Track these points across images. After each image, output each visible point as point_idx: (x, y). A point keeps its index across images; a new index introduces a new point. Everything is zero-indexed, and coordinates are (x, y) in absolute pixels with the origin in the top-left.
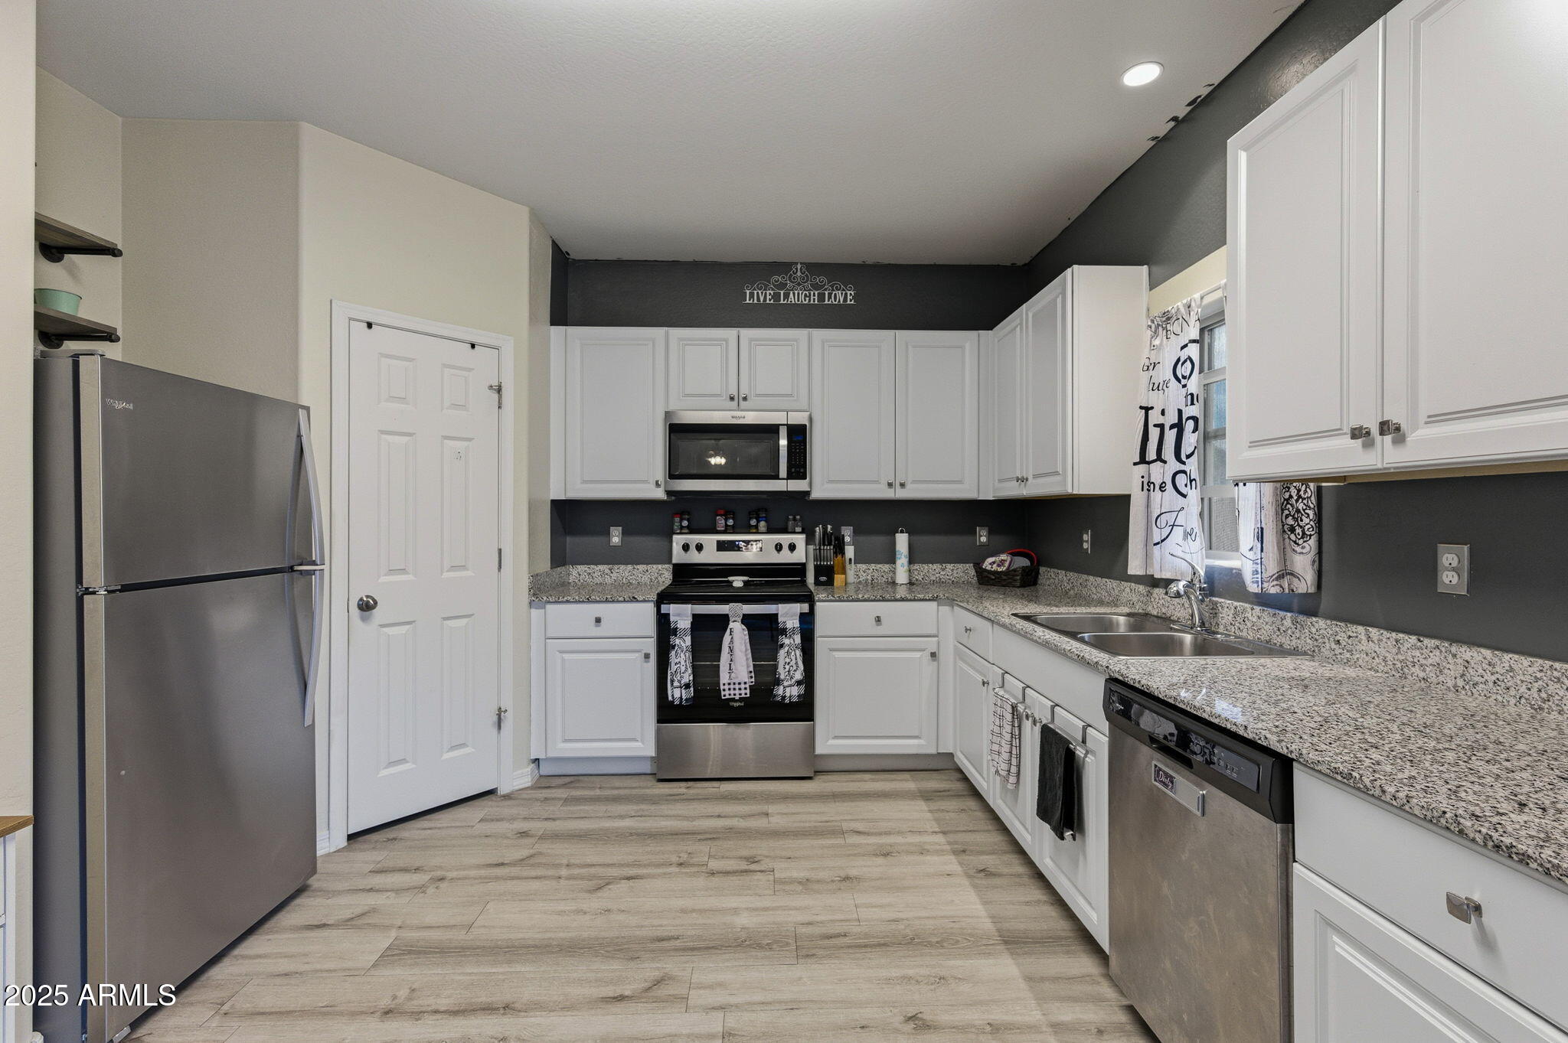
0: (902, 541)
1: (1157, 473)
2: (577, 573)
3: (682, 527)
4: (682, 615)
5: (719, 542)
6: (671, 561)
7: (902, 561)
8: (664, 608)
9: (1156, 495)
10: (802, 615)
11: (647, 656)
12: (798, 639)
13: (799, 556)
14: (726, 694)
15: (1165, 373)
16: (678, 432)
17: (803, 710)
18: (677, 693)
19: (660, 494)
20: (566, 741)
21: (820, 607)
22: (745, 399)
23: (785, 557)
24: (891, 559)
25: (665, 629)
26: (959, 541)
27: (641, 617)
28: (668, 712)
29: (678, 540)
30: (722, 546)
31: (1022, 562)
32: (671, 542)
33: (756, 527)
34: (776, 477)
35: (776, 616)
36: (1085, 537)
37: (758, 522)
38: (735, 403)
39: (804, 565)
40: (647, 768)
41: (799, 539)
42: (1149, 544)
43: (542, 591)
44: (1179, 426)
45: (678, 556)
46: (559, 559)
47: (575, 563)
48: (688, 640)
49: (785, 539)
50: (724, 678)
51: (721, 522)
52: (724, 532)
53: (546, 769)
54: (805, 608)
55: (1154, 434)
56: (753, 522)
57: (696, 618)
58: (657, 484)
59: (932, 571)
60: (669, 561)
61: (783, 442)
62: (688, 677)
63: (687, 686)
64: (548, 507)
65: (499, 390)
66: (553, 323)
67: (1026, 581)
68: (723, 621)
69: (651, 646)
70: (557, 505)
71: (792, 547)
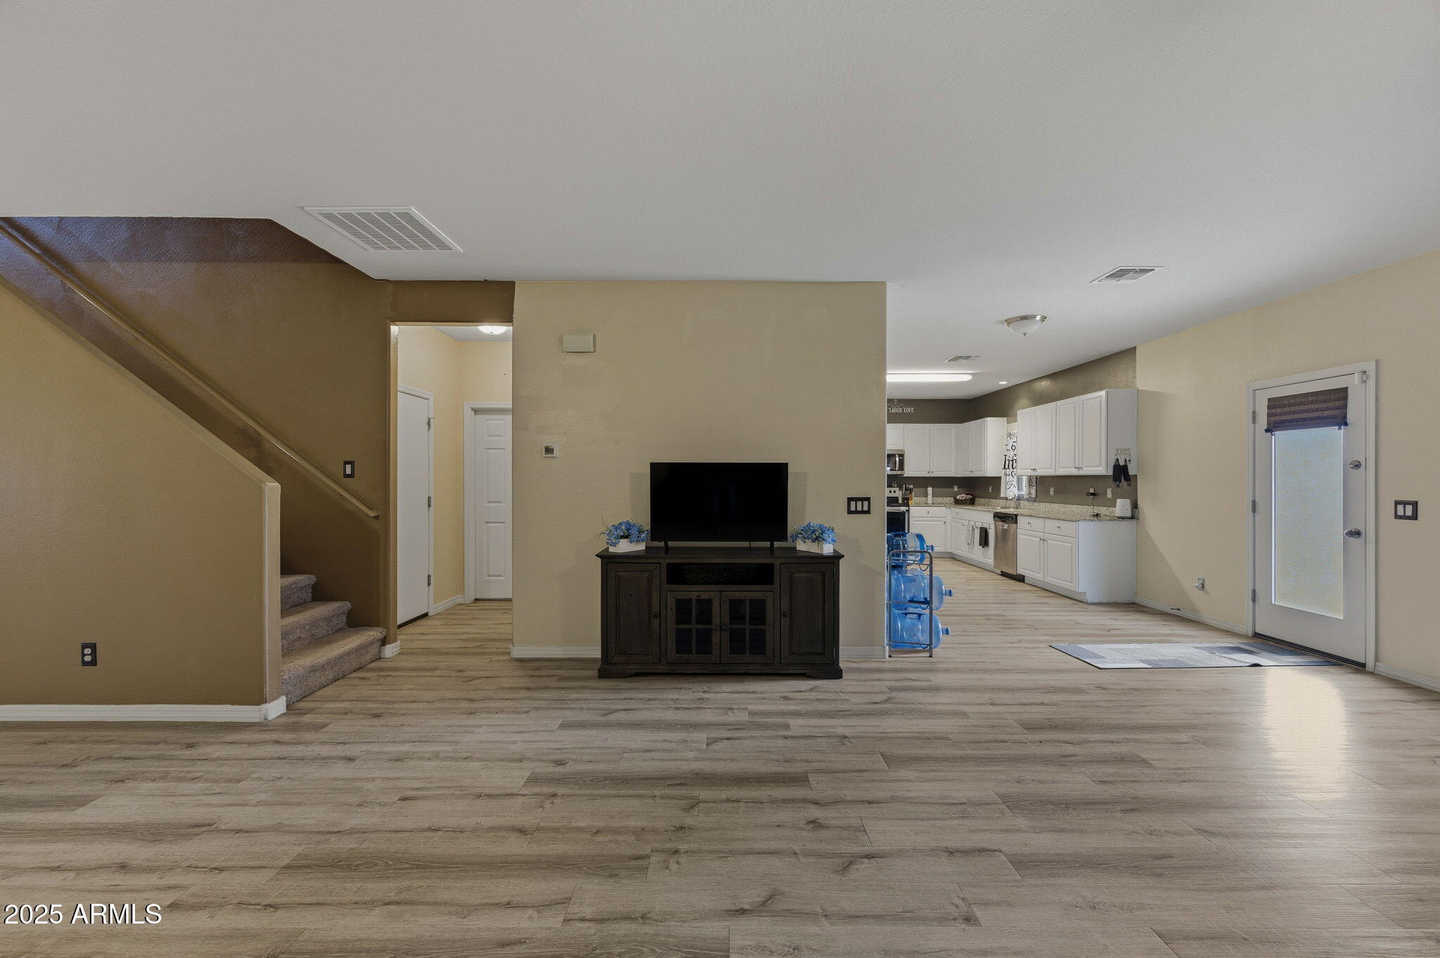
0: (930, 490)
1: (1008, 471)
7: (930, 496)
9: (1008, 477)
13: (897, 494)
15: (1009, 447)
21: (911, 508)
23: (894, 495)
24: (926, 496)
26: (948, 490)
31: (969, 497)
36: (990, 488)
39: (899, 497)
41: (897, 490)
42: (1006, 489)
44: (1012, 461)
49: (892, 490)
55: (1007, 463)
59: (939, 500)
61: (897, 459)
67: (972, 502)
71: (895, 492)
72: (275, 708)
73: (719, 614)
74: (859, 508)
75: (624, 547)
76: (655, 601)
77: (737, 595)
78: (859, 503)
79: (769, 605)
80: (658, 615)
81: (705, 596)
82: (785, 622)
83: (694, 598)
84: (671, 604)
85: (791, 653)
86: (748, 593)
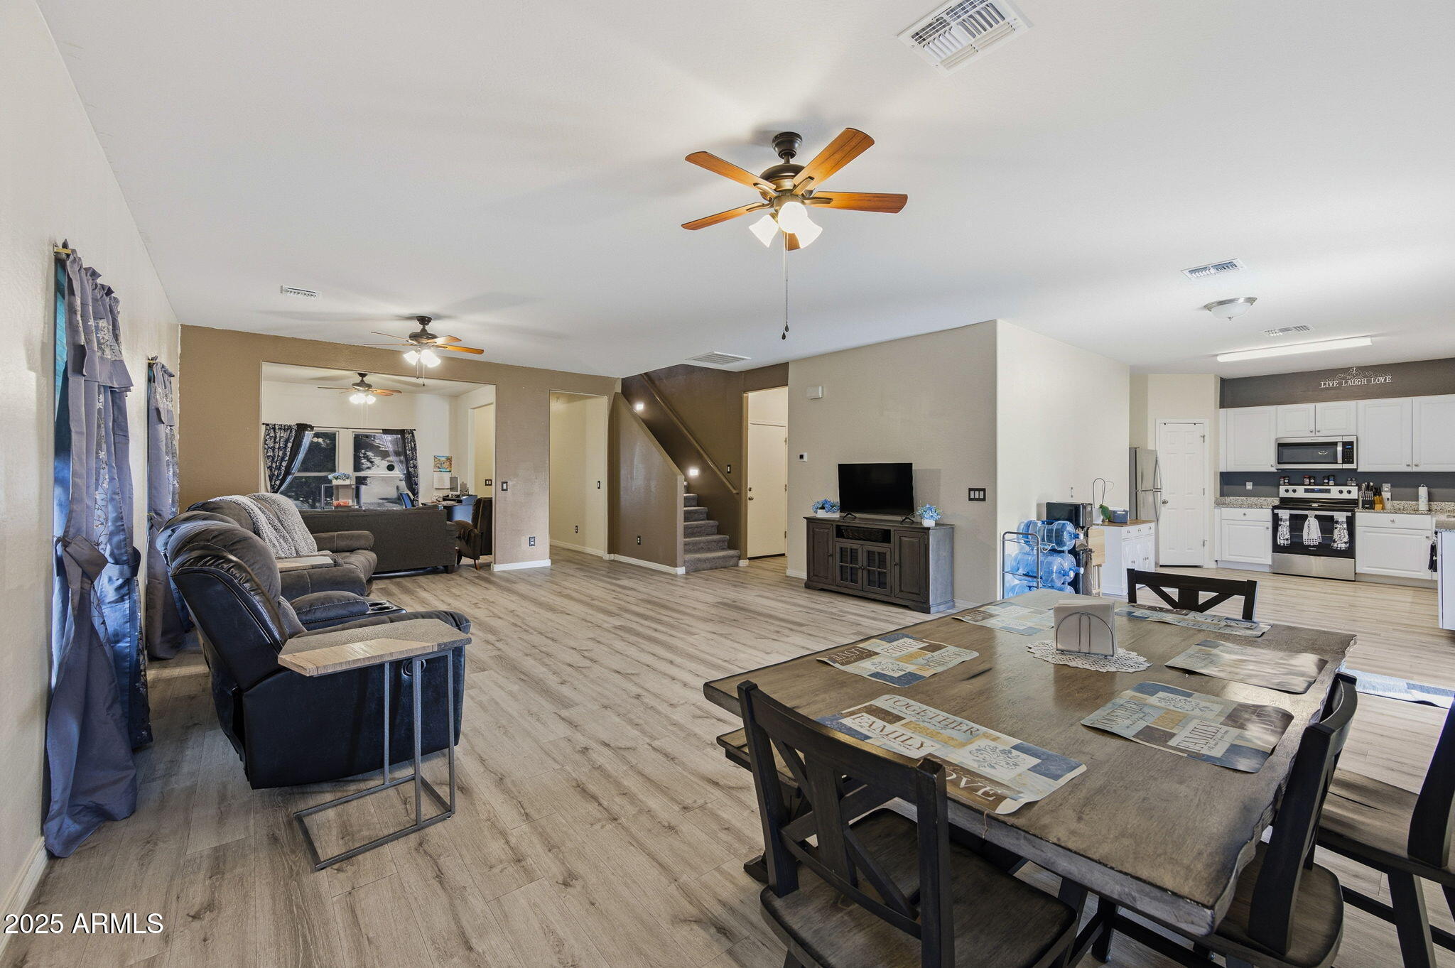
0: (1423, 491)
2: (1228, 499)
3: (1285, 483)
4: (1285, 514)
5: (1305, 489)
6: (1278, 494)
7: (1422, 500)
8: (1276, 511)
10: (1347, 517)
11: (1268, 528)
12: (1345, 526)
13: (1354, 495)
14: (1306, 543)
16: (1282, 446)
17: (1349, 553)
18: (1282, 542)
19: (1274, 470)
20: (1230, 555)
21: (1357, 515)
22: (1319, 431)
23: (1345, 496)
24: (1416, 499)
25: (1276, 520)
27: (1266, 514)
28: (1277, 548)
29: (1282, 489)
30: (1306, 491)
32: (1279, 488)
33: (1328, 483)
34: (1337, 463)
35: (1333, 516)
37: (1329, 480)
38: (1313, 433)
39: (1357, 500)
40: (1267, 570)
41: (1354, 490)
43: (1218, 504)
45: (1282, 494)
46: (1222, 494)
47: (1229, 496)
48: (1288, 523)
49: (1345, 489)
50: (1305, 537)
51: (1307, 481)
52: (1309, 485)
53: (1220, 565)
54: (1350, 514)
56: (1326, 481)
57: (1291, 515)
58: (1272, 466)
59: (1442, 505)
60: (1278, 497)
61: (1340, 449)
62: (1288, 536)
63: (1287, 540)
64: (1219, 474)
65: (1204, 437)
66: (1220, 408)
68: (1306, 517)
69: (1270, 525)
70: (1222, 474)
71: (1349, 492)
72: (681, 571)
73: (862, 559)
74: (977, 497)
75: (821, 514)
76: (830, 547)
77: (871, 548)
78: (977, 493)
79: (888, 557)
80: (832, 555)
81: (855, 547)
82: (897, 569)
83: (849, 547)
84: (838, 550)
85: (901, 591)
86: (877, 547)
